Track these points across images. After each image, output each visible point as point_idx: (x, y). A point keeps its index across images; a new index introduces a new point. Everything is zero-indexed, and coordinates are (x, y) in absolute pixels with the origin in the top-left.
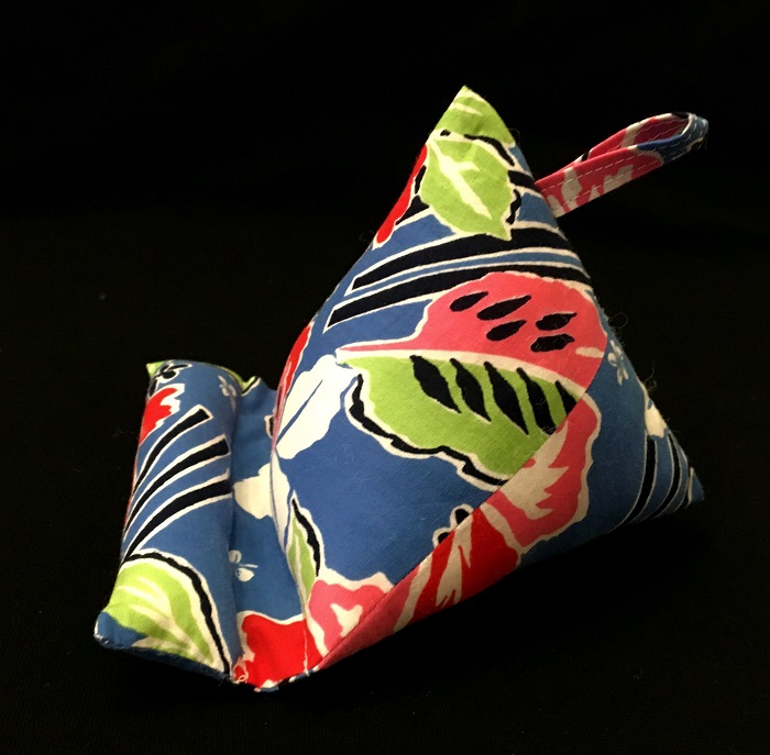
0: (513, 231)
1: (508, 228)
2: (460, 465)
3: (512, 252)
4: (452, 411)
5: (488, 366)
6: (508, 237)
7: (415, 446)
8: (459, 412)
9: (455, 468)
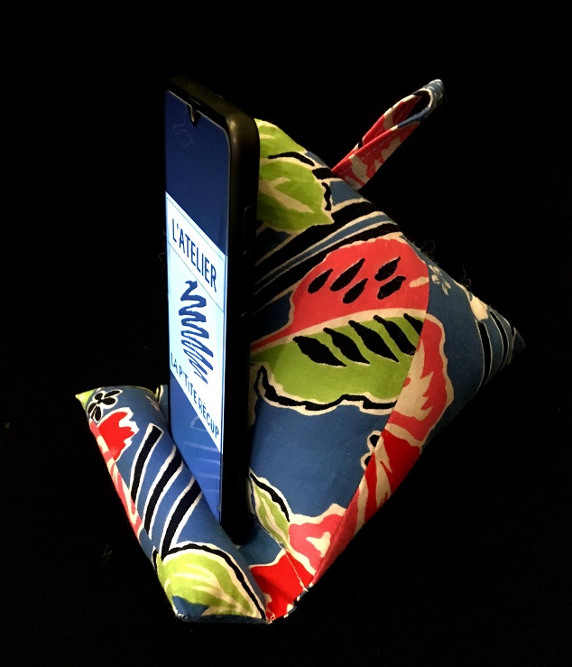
0: (333, 215)
1: (328, 214)
2: (360, 404)
3: (339, 231)
4: (339, 367)
5: (352, 323)
7: (324, 404)
8: (345, 366)
9: (357, 408)
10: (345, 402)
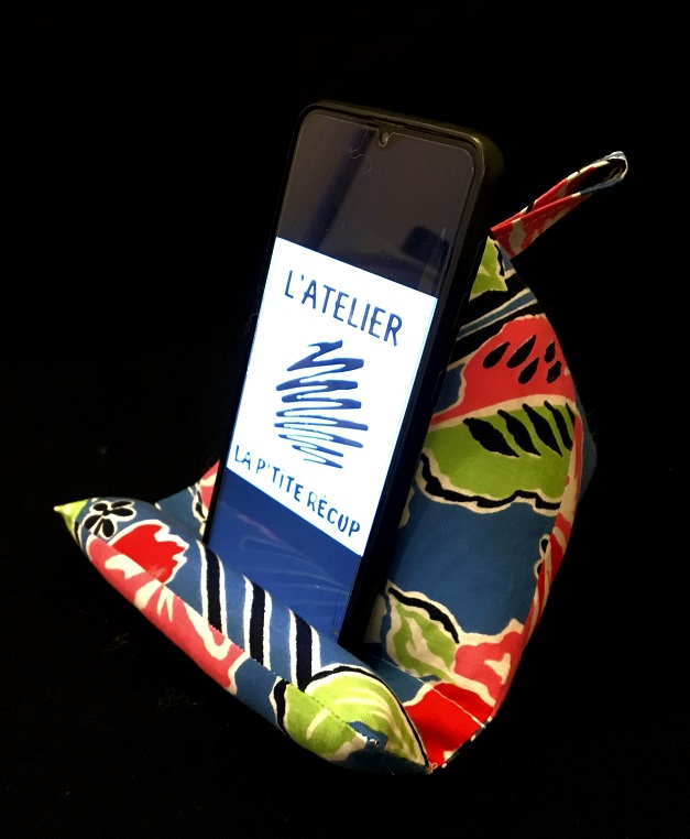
0: (507, 281)
1: (502, 279)
2: (532, 502)
3: (513, 300)
4: (513, 457)
5: (525, 407)
6: (506, 289)
7: (496, 499)
8: (518, 456)
9: (530, 507)
10: (519, 500)
